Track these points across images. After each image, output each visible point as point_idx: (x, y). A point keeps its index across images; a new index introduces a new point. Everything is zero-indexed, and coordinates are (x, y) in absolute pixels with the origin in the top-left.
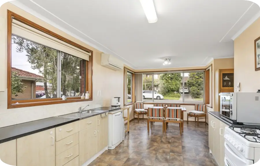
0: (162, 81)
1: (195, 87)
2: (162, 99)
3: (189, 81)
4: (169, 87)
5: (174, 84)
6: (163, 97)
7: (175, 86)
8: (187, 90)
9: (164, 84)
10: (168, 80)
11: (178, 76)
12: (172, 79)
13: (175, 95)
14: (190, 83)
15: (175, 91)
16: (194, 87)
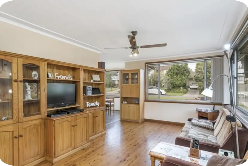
0: (167, 76)
1: (202, 82)
2: (163, 95)
3: (195, 76)
4: (174, 82)
5: (180, 79)
6: (166, 93)
7: (180, 81)
8: (197, 86)
9: (168, 79)
10: (173, 75)
11: (184, 71)
12: (178, 74)
13: (180, 91)
14: (196, 78)
15: (181, 87)
16: (200, 82)
